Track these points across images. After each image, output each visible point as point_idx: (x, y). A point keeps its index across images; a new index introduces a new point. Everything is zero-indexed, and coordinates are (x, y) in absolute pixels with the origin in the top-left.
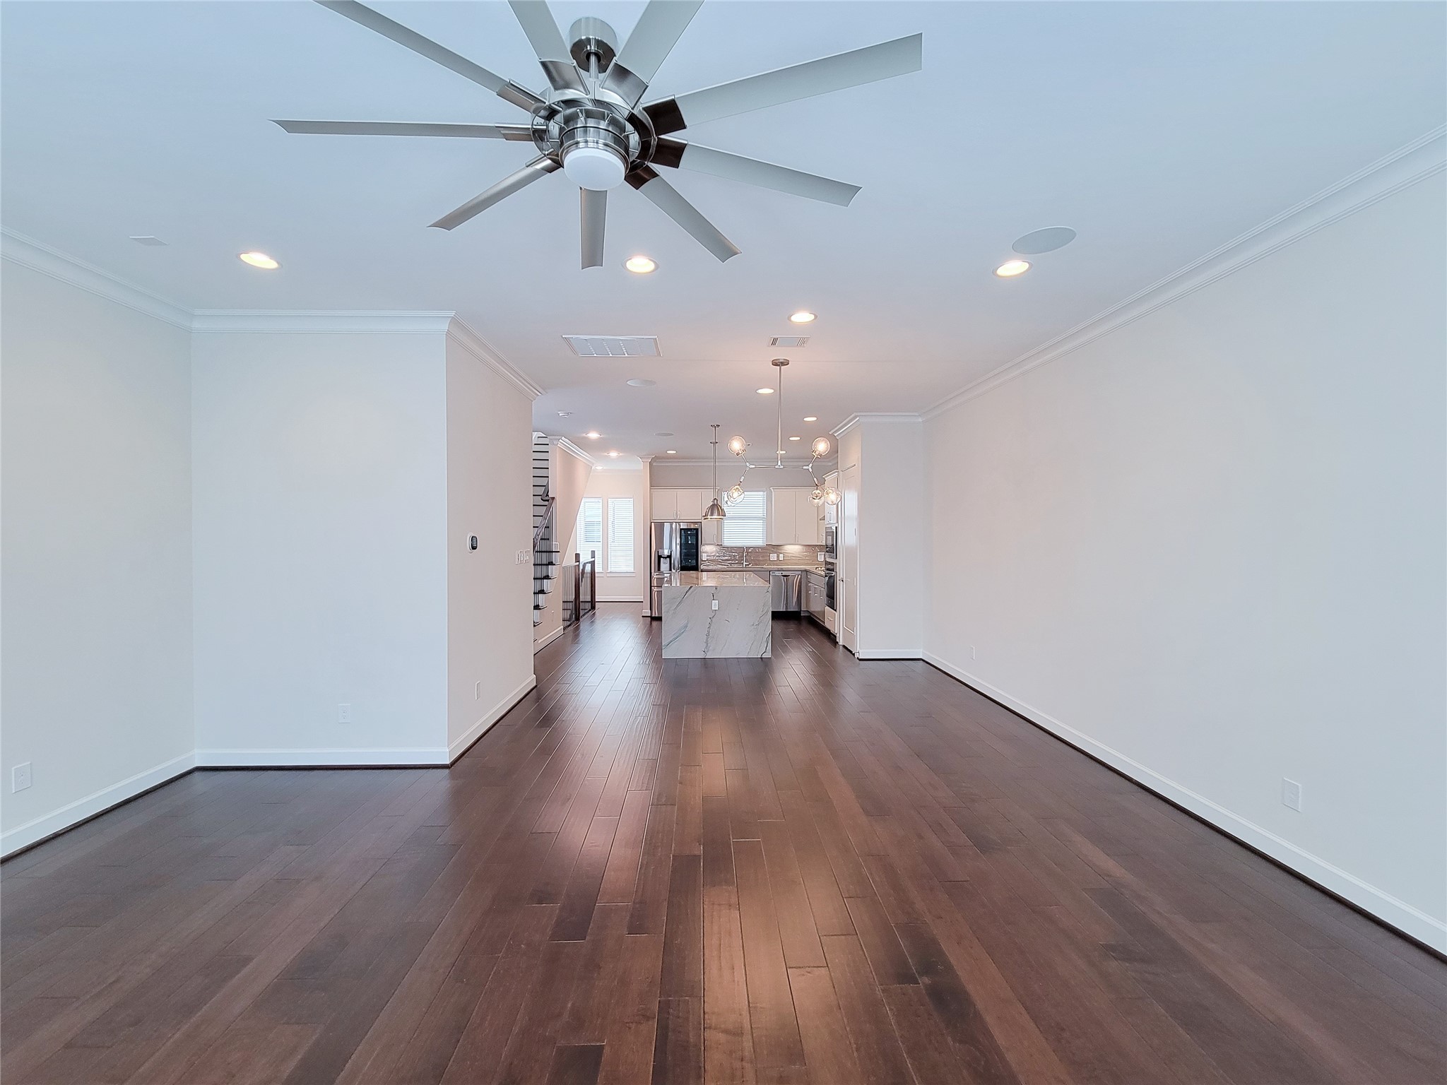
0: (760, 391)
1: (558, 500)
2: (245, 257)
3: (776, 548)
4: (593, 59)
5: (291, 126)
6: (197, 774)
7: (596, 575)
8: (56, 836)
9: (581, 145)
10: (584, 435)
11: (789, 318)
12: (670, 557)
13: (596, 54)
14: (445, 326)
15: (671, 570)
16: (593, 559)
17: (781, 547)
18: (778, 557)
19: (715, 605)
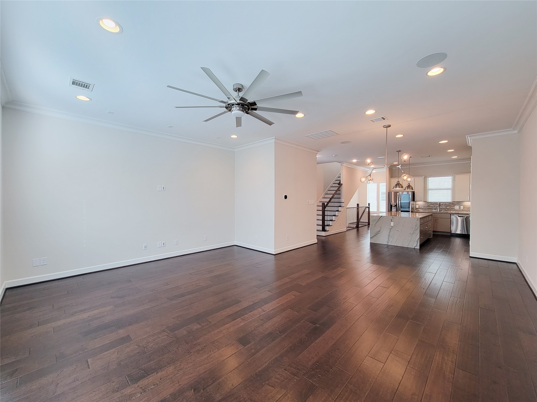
0: (397, 136)
1: (343, 184)
2: (232, 136)
3: (459, 203)
4: (237, 91)
5: (206, 121)
6: (235, 246)
7: (371, 213)
8: (210, 250)
9: (233, 111)
10: (351, 161)
11: (365, 113)
12: (396, 206)
13: (238, 90)
14: (274, 140)
15: (396, 211)
16: (369, 206)
17: (462, 203)
18: (460, 207)
19: (392, 224)
